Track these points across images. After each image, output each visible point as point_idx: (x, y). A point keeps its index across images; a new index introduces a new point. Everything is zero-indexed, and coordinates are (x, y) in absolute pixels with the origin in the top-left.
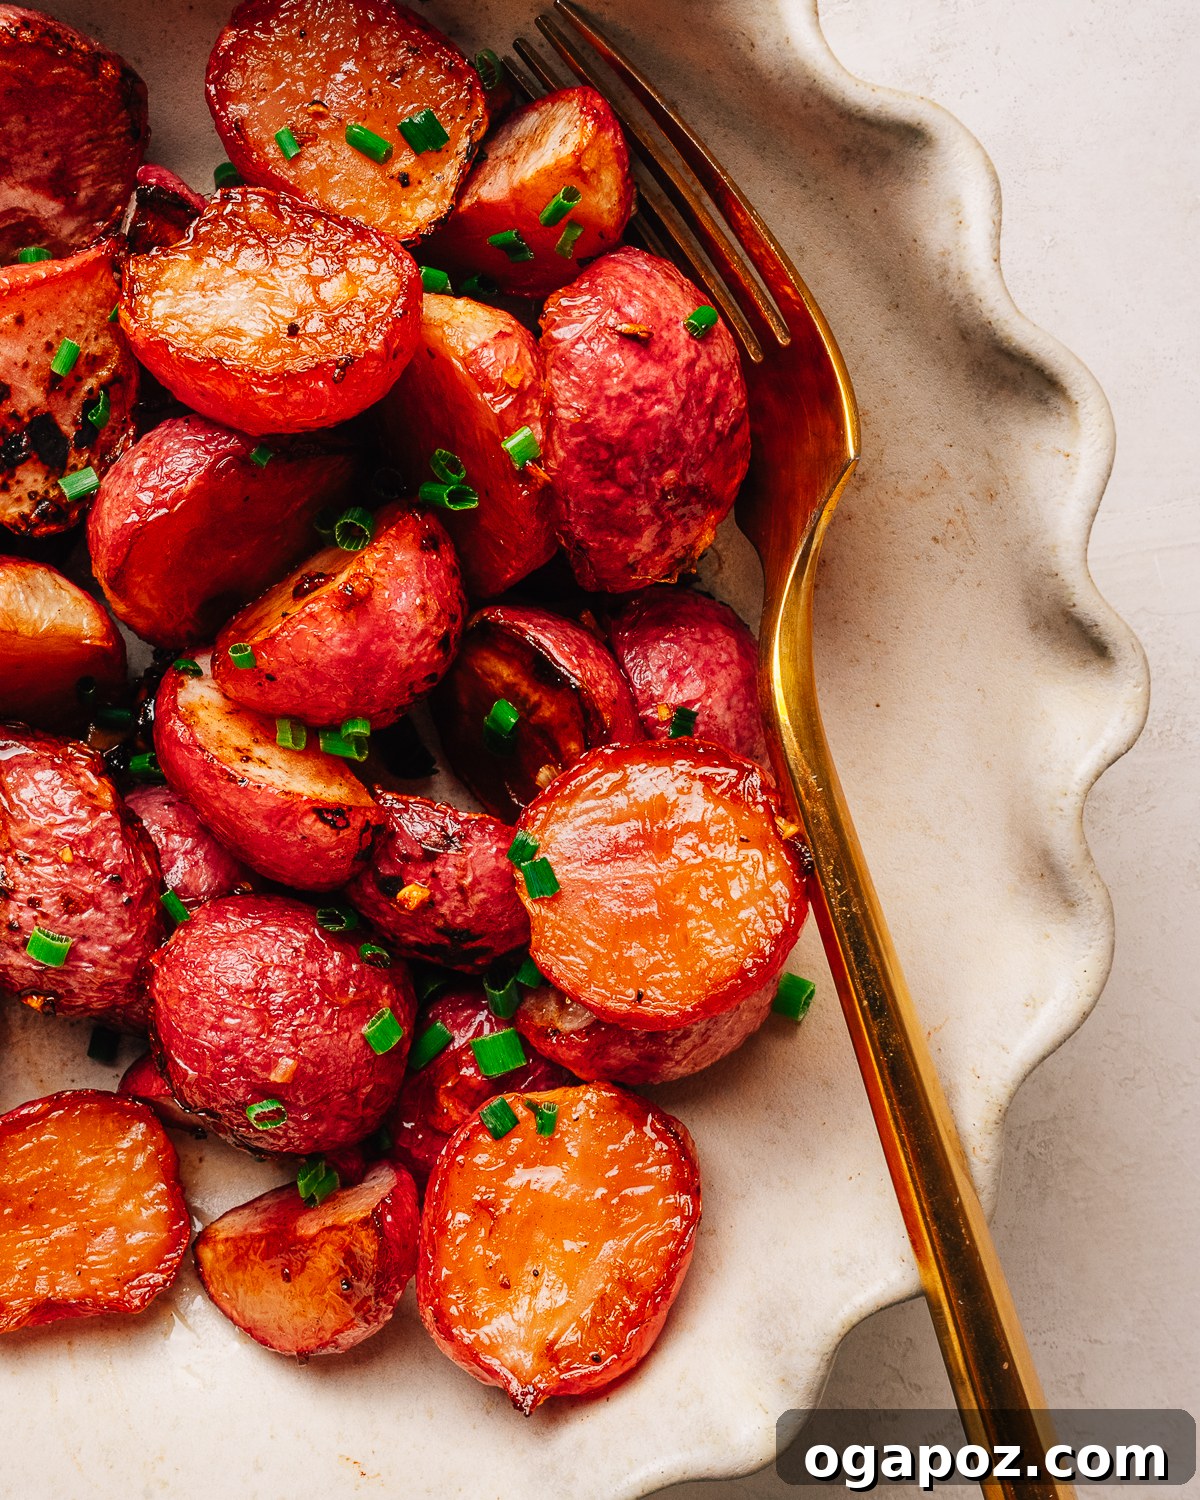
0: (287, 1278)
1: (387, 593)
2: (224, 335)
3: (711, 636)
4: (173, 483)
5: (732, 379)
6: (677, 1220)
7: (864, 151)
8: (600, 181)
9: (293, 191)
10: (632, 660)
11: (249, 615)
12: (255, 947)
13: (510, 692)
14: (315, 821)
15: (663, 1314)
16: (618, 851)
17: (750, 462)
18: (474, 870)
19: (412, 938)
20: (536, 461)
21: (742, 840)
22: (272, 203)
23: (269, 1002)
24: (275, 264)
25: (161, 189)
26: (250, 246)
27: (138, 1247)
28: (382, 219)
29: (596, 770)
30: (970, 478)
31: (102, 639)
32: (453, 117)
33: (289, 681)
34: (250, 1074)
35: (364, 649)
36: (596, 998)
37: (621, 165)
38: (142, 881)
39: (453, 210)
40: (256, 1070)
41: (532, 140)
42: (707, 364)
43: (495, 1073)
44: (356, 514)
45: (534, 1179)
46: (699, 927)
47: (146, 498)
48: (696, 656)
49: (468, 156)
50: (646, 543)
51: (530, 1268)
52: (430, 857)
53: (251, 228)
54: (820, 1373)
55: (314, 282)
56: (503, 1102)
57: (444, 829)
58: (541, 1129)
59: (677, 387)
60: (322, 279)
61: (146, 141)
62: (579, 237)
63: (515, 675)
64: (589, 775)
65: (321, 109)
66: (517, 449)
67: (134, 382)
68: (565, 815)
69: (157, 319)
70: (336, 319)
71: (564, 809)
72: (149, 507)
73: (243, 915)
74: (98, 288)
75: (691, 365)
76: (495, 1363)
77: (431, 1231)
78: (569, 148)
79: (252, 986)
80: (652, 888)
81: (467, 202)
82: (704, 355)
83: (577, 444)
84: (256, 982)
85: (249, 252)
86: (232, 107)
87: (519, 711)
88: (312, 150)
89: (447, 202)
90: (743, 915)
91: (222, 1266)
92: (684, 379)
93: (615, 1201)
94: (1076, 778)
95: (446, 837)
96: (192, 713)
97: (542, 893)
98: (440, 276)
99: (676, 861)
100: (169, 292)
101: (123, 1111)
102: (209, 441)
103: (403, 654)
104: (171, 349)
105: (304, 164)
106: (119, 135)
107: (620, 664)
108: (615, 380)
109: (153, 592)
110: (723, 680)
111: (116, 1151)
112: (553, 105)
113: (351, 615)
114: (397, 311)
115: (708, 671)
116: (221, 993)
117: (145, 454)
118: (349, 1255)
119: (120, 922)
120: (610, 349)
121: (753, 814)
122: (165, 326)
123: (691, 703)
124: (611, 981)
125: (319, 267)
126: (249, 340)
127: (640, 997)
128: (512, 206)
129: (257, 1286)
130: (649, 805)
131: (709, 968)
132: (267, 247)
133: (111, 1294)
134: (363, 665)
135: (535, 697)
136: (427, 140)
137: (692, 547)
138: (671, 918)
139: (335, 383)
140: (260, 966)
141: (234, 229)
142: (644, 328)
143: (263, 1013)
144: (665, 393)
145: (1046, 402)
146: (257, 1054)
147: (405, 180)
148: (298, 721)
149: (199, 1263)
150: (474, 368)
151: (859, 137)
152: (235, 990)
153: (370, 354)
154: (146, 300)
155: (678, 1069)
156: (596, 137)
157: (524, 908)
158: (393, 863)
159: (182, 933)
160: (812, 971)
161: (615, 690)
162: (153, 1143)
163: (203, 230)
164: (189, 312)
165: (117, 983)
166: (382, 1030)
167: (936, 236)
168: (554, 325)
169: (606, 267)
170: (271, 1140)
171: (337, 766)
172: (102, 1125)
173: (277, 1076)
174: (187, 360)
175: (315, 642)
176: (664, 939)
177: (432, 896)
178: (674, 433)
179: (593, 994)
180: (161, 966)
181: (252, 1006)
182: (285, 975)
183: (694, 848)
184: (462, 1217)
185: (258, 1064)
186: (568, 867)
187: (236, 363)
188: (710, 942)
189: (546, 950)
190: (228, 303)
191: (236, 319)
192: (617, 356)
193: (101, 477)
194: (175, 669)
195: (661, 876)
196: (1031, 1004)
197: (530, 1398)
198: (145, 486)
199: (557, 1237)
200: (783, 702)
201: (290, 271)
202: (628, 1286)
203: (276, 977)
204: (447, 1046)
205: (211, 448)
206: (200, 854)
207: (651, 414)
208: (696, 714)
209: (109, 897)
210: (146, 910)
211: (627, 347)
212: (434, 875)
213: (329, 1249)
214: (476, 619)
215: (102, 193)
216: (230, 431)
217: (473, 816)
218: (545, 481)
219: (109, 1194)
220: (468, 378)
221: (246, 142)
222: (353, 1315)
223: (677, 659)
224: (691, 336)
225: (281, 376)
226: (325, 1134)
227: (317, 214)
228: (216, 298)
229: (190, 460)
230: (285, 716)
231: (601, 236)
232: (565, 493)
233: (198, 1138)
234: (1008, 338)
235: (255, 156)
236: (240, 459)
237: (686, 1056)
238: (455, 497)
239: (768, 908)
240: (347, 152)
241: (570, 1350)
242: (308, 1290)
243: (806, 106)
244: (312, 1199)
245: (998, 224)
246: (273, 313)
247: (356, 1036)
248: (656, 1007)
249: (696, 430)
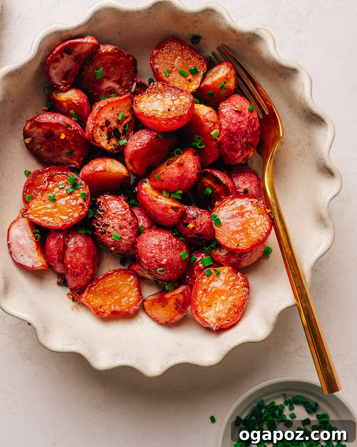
0: (163, 307)
1: (187, 163)
2: (155, 111)
3: (251, 175)
4: (144, 141)
5: (257, 120)
6: (245, 293)
7: (284, 74)
8: (231, 80)
9: (168, 83)
10: (235, 180)
11: (155, 171)
12: (158, 237)
13: (210, 186)
14: (172, 210)
15: (242, 312)
16: (233, 216)
17: (260, 139)
18: (203, 221)
19: (190, 236)
20: (218, 137)
21: (259, 214)
22: (163, 85)
23: (161, 248)
24: (164, 97)
25: (141, 82)
26: (159, 94)
27: (132, 301)
28: (185, 89)
29: (229, 200)
30: (305, 141)
31: (127, 174)
32: (200, 68)
33: (166, 181)
34: (157, 262)
35: (182, 175)
36: (229, 246)
37: (235, 77)
38: (135, 224)
39: (200, 87)
40: (159, 261)
41: (216, 72)
42: (252, 117)
43: (206, 265)
44: (179, 149)
45: (215, 284)
46: (250, 231)
47: (138, 144)
48: (248, 179)
49: (203, 76)
50: (239, 154)
51: (214, 302)
52: (194, 218)
53: (159, 90)
54: (275, 321)
55: (173, 101)
56: (209, 269)
57: (197, 212)
58: (217, 274)
59: (246, 121)
60: (174, 100)
61: (137, 73)
62: (226, 92)
63: (211, 183)
64: (227, 201)
65: (173, 66)
66: (214, 134)
67: (133, 122)
68: (222, 209)
69: (141, 108)
70: (178, 108)
71: (222, 208)
72: (138, 146)
73: (155, 231)
74: (127, 102)
75: (249, 117)
76: (208, 321)
77: (194, 295)
78: (225, 73)
79: (158, 244)
80: (240, 224)
81: (202, 85)
82: (252, 115)
83: (226, 133)
84: (159, 244)
85: (159, 95)
86: (155, 66)
87: (212, 190)
88: (171, 75)
89: (198, 85)
90: (259, 228)
91: (149, 306)
92: (248, 120)
93: (232, 289)
94: (327, 200)
95: (198, 214)
96: (145, 189)
97: (218, 225)
98: (197, 100)
99: (245, 218)
100: (143, 103)
101: (129, 273)
102: (150, 133)
103: (190, 176)
104: (144, 114)
105: (170, 77)
106: (132, 71)
107: (232, 181)
108: (234, 120)
109: (138, 165)
110: (254, 184)
111: (127, 281)
112: (220, 65)
113: (180, 167)
114: (190, 106)
115: (251, 182)
116: (152, 245)
117: (137, 136)
118: (177, 300)
119: (131, 232)
120: (233, 114)
121: (261, 208)
122: (143, 109)
123: (247, 188)
124: (232, 242)
125: (174, 98)
126: (160, 112)
127: (238, 245)
128: (212, 86)
129: (157, 309)
130: (240, 207)
131: (252, 239)
132: (163, 94)
133: (127, 310)
134: (182, 178)
135: (215, 187)
136: (194, 72)
137: (248, 155)
138: (244, 230)
139: (178, 120)
140: (160, 240)
141: (156, 90)
142: (240, 109)
143: (160, 249)
144: (244, 123)
145: (321, 124)
146: (159, 258)
147: (190, 81)
148: (167, 191)
149: (143, 305)
150: (205, 118)
151: (283, 71)
152: (155, 245)
153: (185, 114)
154: (139, 104)
155: (244, 264)
156: (230, 71)
157: (214, 228)
158: (186, 220)
159: (143, 235)
160: (272, 246)
161: (232, 185)
162: (135, 280)
163: (149, 91)
164: (147, 107)
165: (129, 245)
166: (184, 254)
167: (299, 91)
168: (222, 109)
169: (232, 98)
170: (161, 277)
171: (176, 200)
172: (124, 276)
173: (163, 263)
174: (148, 116)
175: (172, 173)
176: (243, 234)
177: (195, 226)
178: (246, 131)
179: (228, 245)
180: (139, 241)
181: (158, 248)
182: (165, 242)
183: (249, 215)
184: (201, 292)
185: (159, 260)
186: (223, 220)
187: (158, 116)
188: (252, 234)
189: (219, 236)
190: (155, 105)
191: (157, 108)
192: (234, 115)
193: (127, 141)
194: (141, 181)
195: (242, 221)
196: (318, 246)
197: (215, 328)
198: (138, 142)
199: (220, 296)
200: (267, 185)
201: (168, 98)
202: (235, 306)
203: (163, 243)
204: (196, 260)
205: (151, 134)
206: (145, 220)
207: (241, 127)
208: (248, 191)
209: (129, 227)
210: (135, 230)
211: (236, 113)
212: (195, 222)
213: (173, 299)
214: (203, 171)
215: (127, 83)
216: (155, 131)
217: (203, 210)
218: (219, 141)
219: (126, 290)
220: (204, 120)
221: (158, 73)
222: (178, 313)
223: (244, 179)
224: (249, 111)
225: (167, 119)
226: (172, 276)
227: (173, 87)
228: (153, 104)
229: (146, 137)
230: (164, 190)
231: (231, 91)
232: (223, 143)
233: (143, 280)
234: (313, 111)
235: (160, 75)
236: (157, 137)
237: (246, 261)
238: (200, 145)
239: (264, 227)
240: (178, 75)
241: (223, 318)
242: (168, 309)
243: (273, 65)
244: (168, 290)
245: (311, 88)
246: (164, 107)
247: (179, 255)
248: (241, 247)
249: (250, 131)
